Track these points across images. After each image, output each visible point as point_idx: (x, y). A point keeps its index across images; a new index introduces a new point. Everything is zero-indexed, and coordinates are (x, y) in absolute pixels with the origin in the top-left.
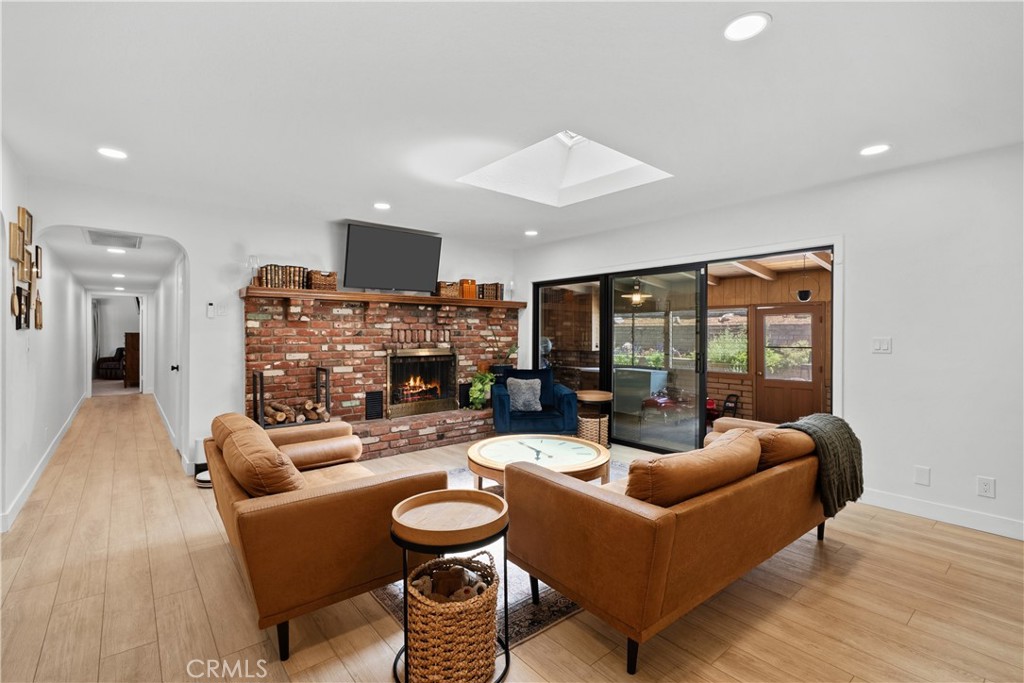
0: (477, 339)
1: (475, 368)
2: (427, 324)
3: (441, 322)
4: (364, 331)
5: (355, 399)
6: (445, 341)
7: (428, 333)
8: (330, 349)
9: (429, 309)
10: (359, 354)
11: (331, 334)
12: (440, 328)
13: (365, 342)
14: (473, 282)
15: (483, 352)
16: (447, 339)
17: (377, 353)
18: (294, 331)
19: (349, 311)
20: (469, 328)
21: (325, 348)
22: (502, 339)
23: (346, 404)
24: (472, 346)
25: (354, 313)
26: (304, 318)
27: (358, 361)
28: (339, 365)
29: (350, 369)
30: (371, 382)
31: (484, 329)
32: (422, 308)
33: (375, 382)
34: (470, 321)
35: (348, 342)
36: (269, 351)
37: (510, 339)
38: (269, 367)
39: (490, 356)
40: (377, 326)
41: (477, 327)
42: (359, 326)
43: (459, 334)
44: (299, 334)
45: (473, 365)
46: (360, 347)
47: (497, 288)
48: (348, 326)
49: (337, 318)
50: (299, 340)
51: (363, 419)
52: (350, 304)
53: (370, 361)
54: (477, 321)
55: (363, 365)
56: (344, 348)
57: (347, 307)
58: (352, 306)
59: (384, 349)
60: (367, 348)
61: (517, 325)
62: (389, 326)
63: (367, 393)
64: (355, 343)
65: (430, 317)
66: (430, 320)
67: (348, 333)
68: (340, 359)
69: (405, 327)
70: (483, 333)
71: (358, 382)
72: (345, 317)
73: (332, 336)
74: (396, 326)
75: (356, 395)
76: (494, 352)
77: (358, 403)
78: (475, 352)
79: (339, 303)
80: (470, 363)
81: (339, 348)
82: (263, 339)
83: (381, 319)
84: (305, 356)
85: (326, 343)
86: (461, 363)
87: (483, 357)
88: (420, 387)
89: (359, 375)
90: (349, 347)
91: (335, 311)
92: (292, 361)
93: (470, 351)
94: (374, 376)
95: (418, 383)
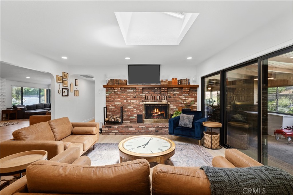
0: (178, 99)
1: (177, 109)
2: (158, 94)
3: (162, 93)
4: (137, 96)
5: (134, 116)
6: (164, 99)
7: (158, 97)
8: (127, 101)
9: (159, 89)
10: (135, 103)
11: (127, 97)
12: (163, 95)
13: (137, 100)
14: (176, 79)
15: (181, 103)
16: (165, 99)
17: (141, 103)
18: (117, 96)
19: (132, 91)
20: (174, 95)
21: (125, 101)
22: (189, 99)
23: (131, 117)
24: (176, 101)
25: (134, 91)
26: (119, 93)
27: (135, 105)
28: (130, 106)
29: (132, 107)
30: (139, 111)
31: (181, 95)
32: (156, 89)
33: (140, 112)
34: (175, 93)
35: (132, 100)
36: (111, 101)
37: (193, 99)
38: (111, 106)
40: (140, 95)
41: (178, 95)
42: (135, 95)
43: (170, 97)
44: (118, 97)
45: (176, 108)
46: (135, 101)
47: (187, 81)
48: (132, 95)
49: (129, 93)
50: (118, 99)
51: (136, 123)
52: (132, 89)
53: (139, 105)
54: (178, 93)
55: (136, 106)
56: (130, 101)
57: (131, 89)
58: (133, 89)
59: (143, 102)
60: (137, 101)
61: (197, 94)
62: (144, 95)
63: (138, 115)
65: (159, 91)
66: (159, 93)
67: (132, 97)
68: (129, 104)
69: (150, 95)
70: (180, 97)
71: (135, 111)
72: (131, 92)
73: (127, 98)
74: (147, 95)
75: (134, 115)
76: (185, 104)
77: (135, 117)
78: (177, 103)
79: (129, 88)
80: (175, 107)
82: (109, 98)
83: (142, 93)
84: (120, 103)
85: (125, 100)
86: (171, 107)
87: (180, 105)
88: (158, 113)
89: (135, 109)
90: (132, 101)
91: (128, 91)
92: (117, 104)
93: (175, 103)
94: (140, 110)
95: (157, 111)
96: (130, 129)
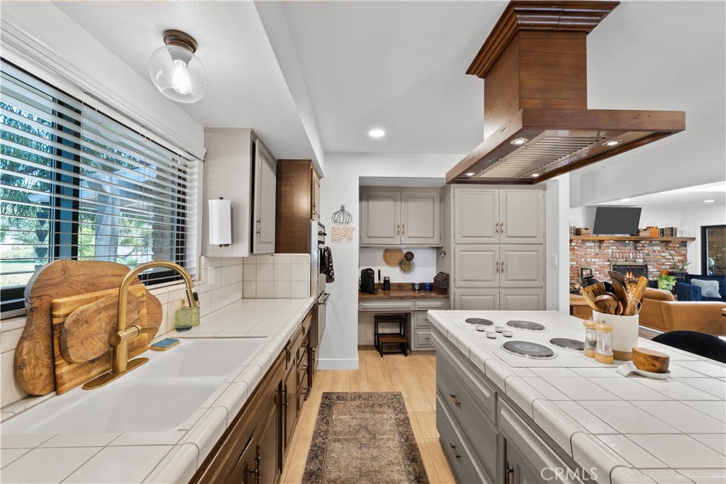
0: (659, 257)
1: (659, 273)
2: (630, 250)
3: (639, 248)
4: (600, 253)
6: (640, 258)
7: (631, 254)
8: (585, 261)
9: (632, 242)
10: (597, 263)
11: (586, 254)
12: (637, 251)
13: (600, 258)
14: (657, 228)
15: (664, 265)
16: (642, 257)
17: (605, 263)
19: (593, 244)
20: (654, 252)
21: (583, 260)
22: (676, 258)
24: (656, 261)
25: (595, 245)
26: (576, 248)
27: (597, 266)
30: (603, 276)
31: (664, 252)
32: (627, 242)
33: (605, 276)
34: (655, 248)
35: (592, 258)
37: (681, 258)
39: (668, 267)
40: (606, 251)
41: (659, 251)
42: (597, 251)
43: (648, 255)
44: (573, 254)
45: (658, 271)
46: (598, 260)
47: (672, 231)
48: (592, 250)
49: (588, 247)
52: (593, 241)
53: (602, 267)
54: (659, 248)
55: (599, 268)
56: (591, 260)
59: (609, 261)
60: (601, 261)
62: (611, 251)
64: (595, 258)
65: (632, 246)
66: (632, 248)
67: (592, 254)
69: (619, 251)
70: (663, 254)
71: (597, 276)
72: (591, 247)
74: (614, 251)
76: (670, 265)
78: (658, 264)
79: (588, 241)
80: (656, 270)
81: (589, 260)
83: (608, 247)
84: (575, 263)
85: (583, 258)
86: (650, 270)
87: (663, 267)
89: (598, 273)
90: (593, 260)
91: (587, 244)
93: (655, 264)
94: (604, 273)
95: (631, 277)
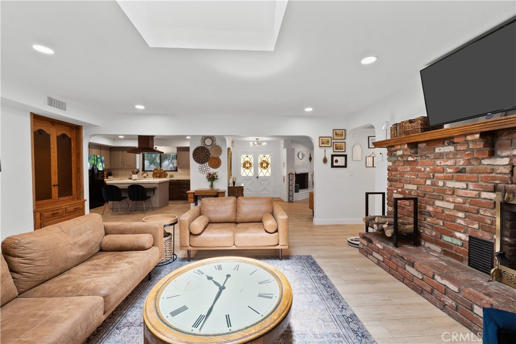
4: (468, 168)
5: (456, 237)
8: (433, 184)
10: (461, 193)
11: (434, 171)
13: (467, 181)
17: (484, 195)
18: (408, 169)
19: (451, 149)
21: (429, 182)
23: (447, 239)
25: (457, 149)
27: (460, 200)
28: (443, 200)
29: (452, 206)
30: (476, 226)
33: (481, 227)
35: (451, 179)
36: (396, 181)
38: (395, 191)
40: (486, 162)
42: (462, 162)
44: (412, 170)
46: (462, 185)
48: (450, 163)
49: (441, 156)
50: (411, 175)
51: (465, 264)
52: (452, 141)
53: (476, 202)
55: (467, 205)
56: (445, 184)
57: (449, 145)
58: (454, 143)
59: (494, 190)
60: (471, 188)
62: (504, 161)
63: (470, 237)
64: (456, 180)
67: (449, 170)
68: (442, 194)
71: (459, 221)
72: (448, 154)
73: (436, 172)
75: (458, 234)
77: (459, 243)
79: (441, 142)
81: (441, 183)
82: (393, 173)
84: (414, 187)
85: (430, 178)
89: (461, 215)
90: (450, 184)
91: (438, 150)
92: (407, 189)
94: (480, 220)
96: (408, 268)
